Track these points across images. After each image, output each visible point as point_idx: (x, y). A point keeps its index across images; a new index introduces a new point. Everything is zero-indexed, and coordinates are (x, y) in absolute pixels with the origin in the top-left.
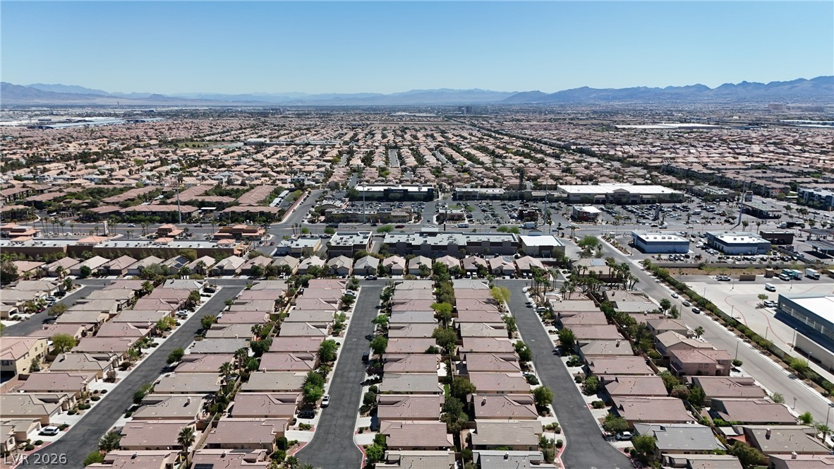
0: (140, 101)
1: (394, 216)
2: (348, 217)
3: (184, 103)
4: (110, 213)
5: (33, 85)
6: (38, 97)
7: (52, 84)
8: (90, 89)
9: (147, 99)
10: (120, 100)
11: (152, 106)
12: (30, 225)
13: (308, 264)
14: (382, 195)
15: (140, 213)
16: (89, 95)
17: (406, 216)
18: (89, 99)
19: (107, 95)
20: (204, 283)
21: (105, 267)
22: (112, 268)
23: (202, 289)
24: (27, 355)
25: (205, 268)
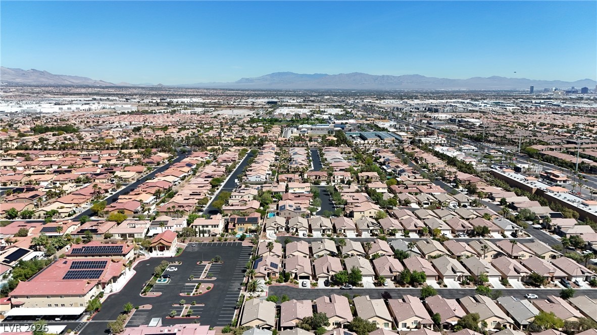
20: (516, 229)
21: (513, 203)
22: (515, 205)
23: (511, 233)
24: (362, 213)
25: (551, 224)
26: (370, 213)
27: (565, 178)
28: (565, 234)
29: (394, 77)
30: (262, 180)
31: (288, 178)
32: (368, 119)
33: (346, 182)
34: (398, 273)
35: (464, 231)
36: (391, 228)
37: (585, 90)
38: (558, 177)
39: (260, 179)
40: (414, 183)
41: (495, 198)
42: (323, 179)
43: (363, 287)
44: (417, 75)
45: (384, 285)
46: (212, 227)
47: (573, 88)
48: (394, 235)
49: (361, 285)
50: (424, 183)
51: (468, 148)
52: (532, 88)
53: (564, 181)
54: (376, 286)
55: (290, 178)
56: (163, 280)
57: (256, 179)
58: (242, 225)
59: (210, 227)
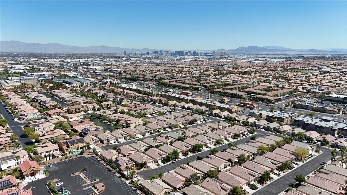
0: (301, 52)
1: (328, 110)
2: (303, 107)
3: (324, 53)
4: (219, 92)
5: (265, 47)
6: (265, 51)
7: (271, 46)
8: (285, 48)
9: (307, 51)
10: (293, 52)
11: (303, 54)
12: (191, 92)
13: (293, 131)
14: (342, 100)
15: (226, 93)
16: (284, 50)
17: (335, 111)
18: (283, 52)
19: (290, 50)
20: (204, 117)
21: (189, 107)
22: (190, 108)
23: (203, 120)
24: (135, 123)
25: (213, 113)
26: (139, 123)
27: (192, 94)
28: (221, 116)
29: (42, 44)
30: (38, 117)
31: (57, 112)
32: (54, 71)
33: (97, 110)
34: (191, 147)
35: (186, 123)
36: (158, 128)
37: (148, 54)
38: (189, 93)
39: (36, 116)
40: (133, 104)
41: (178, 106)
42: (82, 110)
43: (180, 158)
44: (58, 44)
45: (188, 155)
46: (54, 151)
47: (142, 52)
48: (160, 131)
49: (179, 158)
50: (138, 104)
51: (135, 84)
52: (125, 52)
53: (192, 95)
54: (185, 156)
55: (59, 112)
56: (64, 193)
57: (33, 116)
58: (74, 145)
59: (52, 152)
